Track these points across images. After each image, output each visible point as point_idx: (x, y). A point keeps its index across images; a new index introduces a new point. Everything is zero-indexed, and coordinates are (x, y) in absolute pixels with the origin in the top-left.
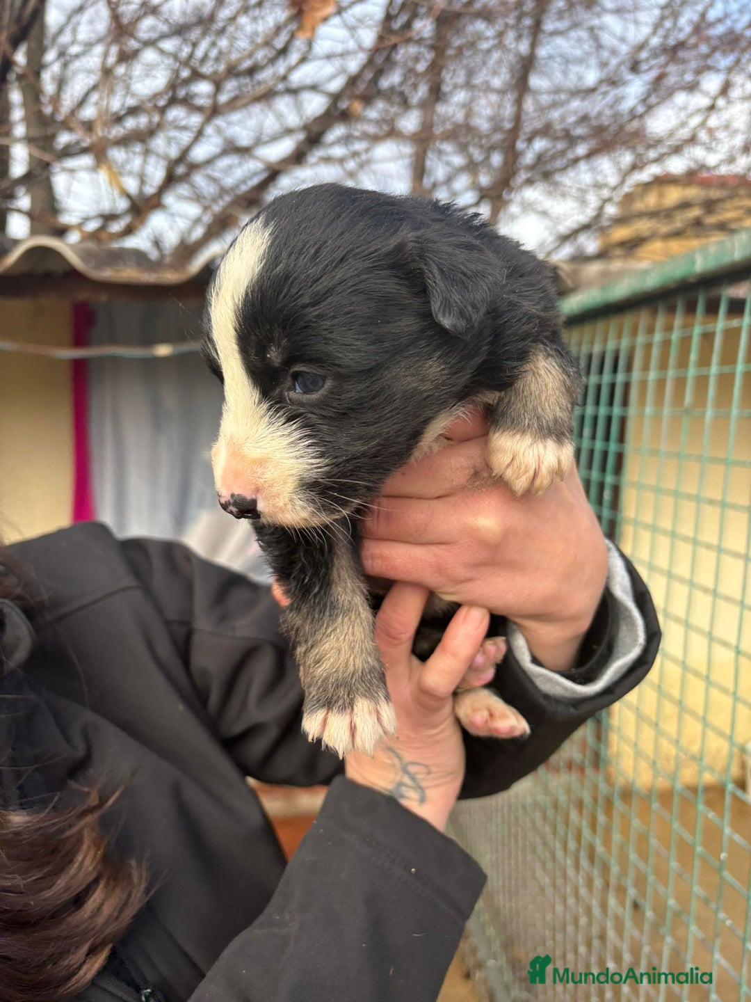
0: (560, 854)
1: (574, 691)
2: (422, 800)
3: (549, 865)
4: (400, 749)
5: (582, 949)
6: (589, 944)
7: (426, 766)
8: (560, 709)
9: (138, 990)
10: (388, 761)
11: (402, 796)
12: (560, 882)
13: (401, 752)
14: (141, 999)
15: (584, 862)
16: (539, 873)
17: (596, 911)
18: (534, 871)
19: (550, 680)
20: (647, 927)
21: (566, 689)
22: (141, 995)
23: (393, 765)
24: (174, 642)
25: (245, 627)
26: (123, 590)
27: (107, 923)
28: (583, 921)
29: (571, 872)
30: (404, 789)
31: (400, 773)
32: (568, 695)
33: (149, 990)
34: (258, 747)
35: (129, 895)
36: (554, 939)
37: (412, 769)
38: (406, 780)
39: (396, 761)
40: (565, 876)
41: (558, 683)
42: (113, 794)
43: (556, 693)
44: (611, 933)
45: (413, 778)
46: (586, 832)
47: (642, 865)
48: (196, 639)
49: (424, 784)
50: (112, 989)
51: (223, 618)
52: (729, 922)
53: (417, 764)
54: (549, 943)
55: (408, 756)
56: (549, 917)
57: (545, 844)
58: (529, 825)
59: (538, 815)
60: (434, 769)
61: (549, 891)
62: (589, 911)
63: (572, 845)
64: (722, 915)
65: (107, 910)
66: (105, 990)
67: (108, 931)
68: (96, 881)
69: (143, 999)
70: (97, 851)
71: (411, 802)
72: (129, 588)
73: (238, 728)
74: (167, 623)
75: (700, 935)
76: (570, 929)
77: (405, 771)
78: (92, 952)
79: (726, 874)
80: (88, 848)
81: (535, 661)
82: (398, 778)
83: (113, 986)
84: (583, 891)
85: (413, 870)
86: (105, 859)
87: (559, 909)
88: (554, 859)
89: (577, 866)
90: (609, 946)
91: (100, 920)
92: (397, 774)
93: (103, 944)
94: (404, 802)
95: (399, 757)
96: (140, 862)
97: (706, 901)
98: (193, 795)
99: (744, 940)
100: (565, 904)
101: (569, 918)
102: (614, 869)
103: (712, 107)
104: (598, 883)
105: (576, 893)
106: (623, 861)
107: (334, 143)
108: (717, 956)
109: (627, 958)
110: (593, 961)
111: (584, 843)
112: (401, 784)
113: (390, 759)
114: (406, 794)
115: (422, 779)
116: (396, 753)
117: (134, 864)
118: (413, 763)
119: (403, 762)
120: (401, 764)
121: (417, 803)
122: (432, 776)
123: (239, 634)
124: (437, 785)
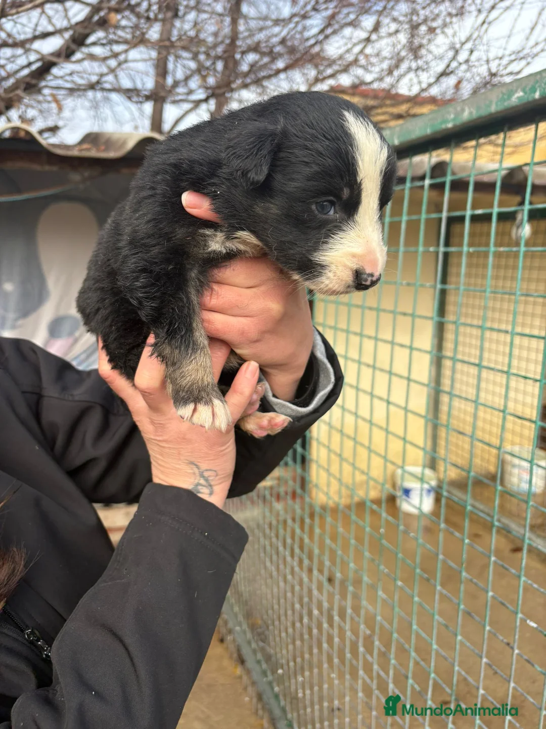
0: (281, 549)
1: (297, 411)
2: (211, 494)
3: (275, 557)
4: (199, 462)
5: (297, 607)
6: (301, 603)
7: (215, 471)
9: (22, 631)
10: (190, 471)
11: (199, 492)
12: (282, 566)
13: (198, 464)
15: (297, 551)
16: (268, 564)
17: (306, 579)
18: (265, 564)
20: (337, 584)
21: (293, 410)
22: (25, 633)
23: (194, 473)
24: (29, 405)
25: (80, 393)
28: (297, 588)
29: (289, 559)
30: (200, 487)
31: (198, 478)
33: (29, 631)
36: (279, 604)
37: (206, 474)
38: (202, 481)
39: (196, 470)
40: (285, 563)
41: (288, 407)
44: (315, 592)
45: (206, 480)
46: (298, 531)
47: (333, 546)
48: (45, 402)
49: (212, 483)
51: (64, 389)
52: (386, 570)
53: (210, 470)
54: (276, 607)
55: (204, 466)
56: (275, 590)
57: (271, 544)
59: (266, 527)
60: (220, 473)
61: (275, 573)
62: (301, 583)
63: (289, 541)
64: (382, 567)
69: (26, 636)
71: (204, 494)
73: (78, 461)
74: (24, 393)
75: (370, 582)
76: (289, 595)
77: (202, 476)
79: (384, 542)
81: (275, 396)
82: (196, 481)
84: (297, 569)
85: (206, 534)
87: (282, 585)
88: (277, 553)
89: (292, 555)
90: (315, 600)
92: (195, 479)
94: (200, 495)
95: (198, 467)
97: (373, 560)
99: (395, 580)
100: (285, 581)
101: (288, 588)
102: (316, 551)
103: (368, 40)
104: (306, 562)
105: (293, 572)
106: (322, 546)
107: (94, 44)
108: (380, 593)
109: (326, 605)
110: (305, 612)
111: (297, 539)
112: (198, 484)
113: (192, 469)
114: (201, 491)
115: (212, 480)
116: (196, 465)
117: (15, 549)
118: (207, 470)
119: (200, 471)
120: (200, 472)
121: (208, 496)
122: (218, 477)
123: (77, 398)
124: (220, 484)
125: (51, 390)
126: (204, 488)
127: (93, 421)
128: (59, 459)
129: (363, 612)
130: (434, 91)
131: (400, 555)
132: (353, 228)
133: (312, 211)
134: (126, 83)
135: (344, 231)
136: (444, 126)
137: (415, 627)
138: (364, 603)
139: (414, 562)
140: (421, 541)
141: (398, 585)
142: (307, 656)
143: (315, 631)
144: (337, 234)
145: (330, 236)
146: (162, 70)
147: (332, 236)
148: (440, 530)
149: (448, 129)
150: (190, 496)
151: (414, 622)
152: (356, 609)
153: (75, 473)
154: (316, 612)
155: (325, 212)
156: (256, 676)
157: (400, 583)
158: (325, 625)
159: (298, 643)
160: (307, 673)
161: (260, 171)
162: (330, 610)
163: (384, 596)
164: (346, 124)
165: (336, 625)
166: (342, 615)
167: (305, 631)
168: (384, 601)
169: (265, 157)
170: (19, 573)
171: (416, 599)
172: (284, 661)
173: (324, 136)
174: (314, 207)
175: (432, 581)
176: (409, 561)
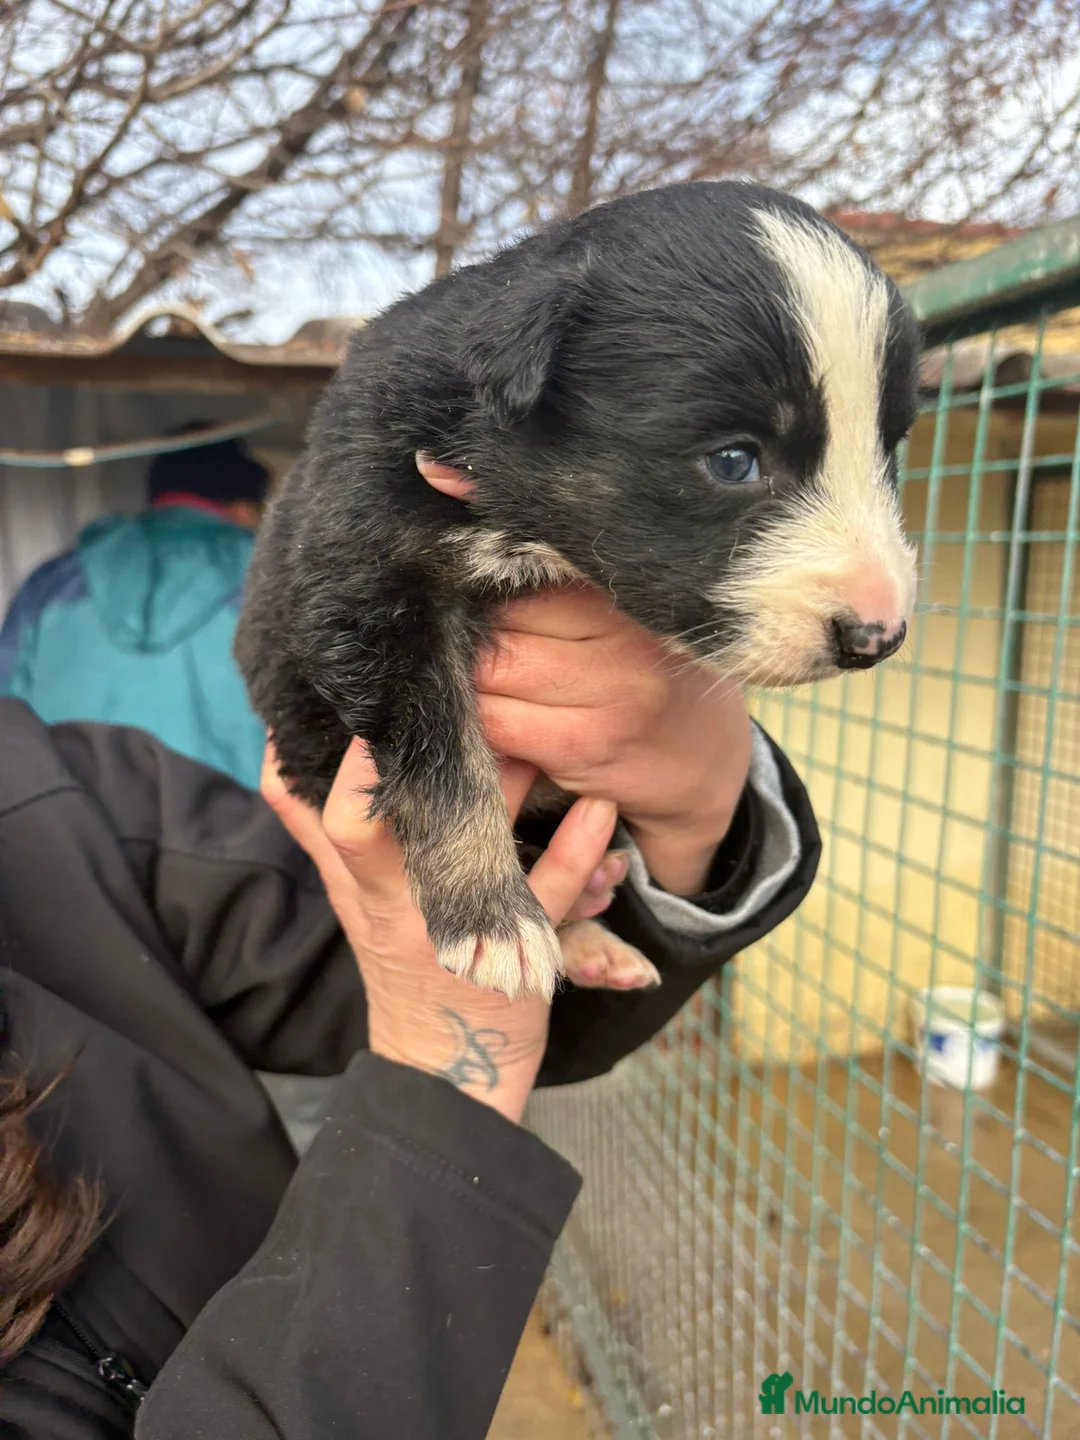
0: (669, 1151)
1: (707, 923)
2: (493, 1084)
4: (464, 1011)
5: (701, 1277)
6: (710, 1270)
7: (503, 1034)
8: (687, 948)
9: (94, 1359)
10: (446, 1031)
11: (466, 1080)
12: (669, 1189)
13: (464, 1016)
14: (98, 1372)
15: (702, 1159)
16: (642, 1181)
18: (633, 1180)
19: (674, 909)
20: (786, 1237)
21: (696, 920)
22: (99, 1366)
23: (454, 1036)
24: (133, 867)
25: (239, 847)
26: (52, 793)
27: (44, 1266)
28: (702, 1237)
29: (684, 1174)
30: (467, 1069)
31: (463, 1047)
32: (698, 928)
33: (109, 1359)
34: (259, 1017)
35: (77, 1226)
36: (663, 1267)
37: (482, 1039)
38: (473, 1056)
39: (458, 1029)
40: (677, 1181)
41: (684, 912)
42: (48, 1084)
43: (682, 926)
44: (739, 1251)
45: (482, 1053)
46: (705, 1120)
47: (778, 1155)
48: (166, 863)
49: (496, 1060)
50: (54, 1360)
52: (892, 1220)
53: (490, 1031)
54: (657, 1273)
55: (476, 1021)
56: (656, 1237)
57: (649, 1141)
58: (625, 1117)
59: (638, 1103)
60: (513, 1038)
61: (655, 1202)
62: (709, 1226)
63: (685, 1137)
64: (883, 1211)
65: (43, 1249)
66: (46, 1362)
67: (45, 1278)
68: (25, 1208)
69: (102, 1371)
70: (25, 1166)
71: (477, 1088)
72: (61, 790)
73: (229, 990)
74: (123, 842)
75: (855, 1241)
76: (685, 1250)
77: (472, 1042)
78: (23, 1307)
79: (887, 1156)
80: (13, 1161)
81: (654, 883)
82: (460, 1054)
83: (56, 1355)
84: (701, 1198)
85: (476, 1179)
86: (38, 1176)
87: (670, 1227)
88: (661, 1159)
89: (693, 1166)
90: (738, 1268)
91: (33, 1263)
92: (456, 1049)
93: (38, 1297)
94: (465, 1088)
95: (463, 1023)
96: (90, 1183)
97: (862, 1195)
98: (167, 1084)
99: (913, 1242)
100: (677, 1218)
101: (682, 1236)
102: (742, 1164)
103: (860, 115)
104: (721, 1184)
105: (692, 1202)
106: (754, 1154)
107: (325, 151)
108: (879, 1266)
109: (761, 1281)
110: (716, 1290)
111: (702, 1135)
112: (464, 1062)
113: (450, 1027)
114: (472, 1076)
115: (496, 1053)
116: (458, 1018)
117: (81, 1182)
118: (484, 1031)
119: (468, 1030)
120: (466, 1033)
121: (484, 1089)
122: (509, 1048)
123: (228, 857)
124: (517, 1061)
125: (176, 840)
126: (478, 1070)
127: (263, 905)
128: (191, 983)
129: (840, 1306)
130: (1001, 211)
131: (923, 1189)
132: (815, 507)
133: (700, 478)
134: (382, 224)
135: (790, 517)
136: (1023, 277)
137: (955, 1347)
138: (844, 1285)
139: (957, 1209)
140: (969, 1162)
141: (918, 1255)
142: (720, 1384)
143: (738, 1334)
144: (773, 527)
145: (754, 536)
146: (451, 196)
147: (760, 534)
148: (1013, 1143)
149: (1032, 283)
150: (441, 1092)
151: (954, 1336)
152: (828, 1292)
153: (223, 1014)
154: (740, 1294)
155: (737, 475)
156: (616, 1414)
157: (923, 1250)
158: (760, 1324)
159: (703, 1354)
160: (720, 1420)
161: (527, 379)
162: (771, 1291)
163: (888, 1275)
164: (763, 241)
165: (781, 1327)
166: (796, 1302)
167: (717, 1331)
168: (886, 1285)
169: (538, 343)
170: (87, 1234)
171: (960, 1287)
172: (671, 1387)
173: (706, 279)
174: (702, 466)
175: (996, 1253)
176: (943, 1205)
